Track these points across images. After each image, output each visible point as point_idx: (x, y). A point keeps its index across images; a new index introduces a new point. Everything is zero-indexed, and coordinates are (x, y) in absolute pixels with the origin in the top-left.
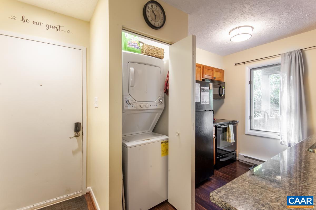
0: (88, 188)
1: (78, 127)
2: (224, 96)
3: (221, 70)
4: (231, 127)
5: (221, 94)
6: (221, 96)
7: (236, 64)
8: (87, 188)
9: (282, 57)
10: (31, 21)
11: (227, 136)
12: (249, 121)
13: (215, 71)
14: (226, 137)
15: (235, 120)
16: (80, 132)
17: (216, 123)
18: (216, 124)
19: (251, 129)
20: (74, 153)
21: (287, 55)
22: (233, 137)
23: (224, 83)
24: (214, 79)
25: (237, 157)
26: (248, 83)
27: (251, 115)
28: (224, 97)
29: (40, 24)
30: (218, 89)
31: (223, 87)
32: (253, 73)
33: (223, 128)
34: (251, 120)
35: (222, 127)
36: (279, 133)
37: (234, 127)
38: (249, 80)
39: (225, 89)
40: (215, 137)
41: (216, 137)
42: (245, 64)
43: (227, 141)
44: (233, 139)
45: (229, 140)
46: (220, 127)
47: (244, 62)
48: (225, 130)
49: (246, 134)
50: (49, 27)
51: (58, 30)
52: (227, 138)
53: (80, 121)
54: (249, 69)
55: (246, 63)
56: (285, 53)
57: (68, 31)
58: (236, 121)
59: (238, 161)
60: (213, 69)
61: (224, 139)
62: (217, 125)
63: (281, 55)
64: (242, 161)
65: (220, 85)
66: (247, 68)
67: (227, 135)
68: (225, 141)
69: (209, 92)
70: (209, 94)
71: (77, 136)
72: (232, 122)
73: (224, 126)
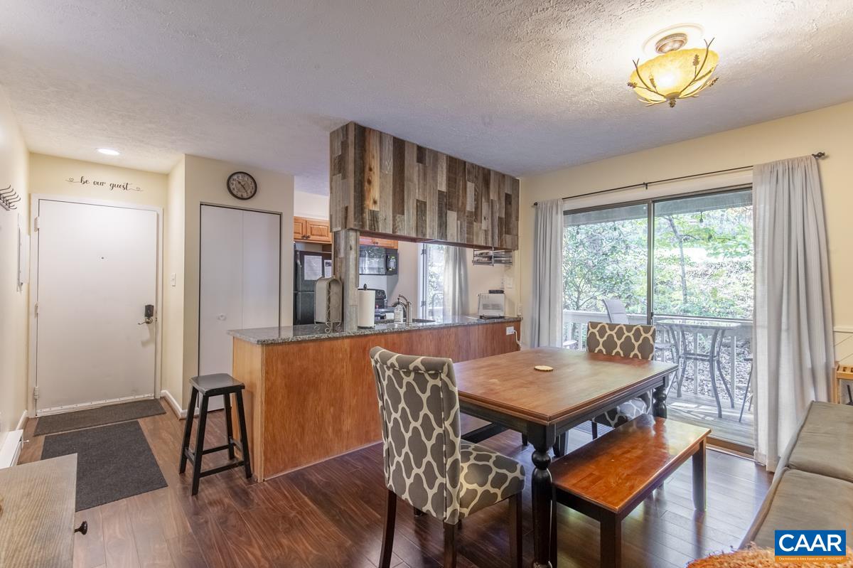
0: (163, 391)
1: (149, 311)
2: (396, 270)
6: (388, 270)
8: (161, 390)
10: (91, 182)
16: (153, 318)
20: (144, 344)
28: (395, 272)
29: (102, 184)
31: (393, 257)
50: (113, 186)
51: (125, 188)
53: (154, 304)
57: (138, 189)
71: (148, 323)
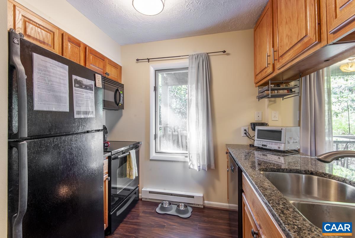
2: (123, 105)
3: (117, 64)
4: (133, 153)
5: (118, 102)
6: (118, 105)
7: (138, 60)
9: (189, 60)
11: (128, 169)
12: (154, 141)
13: (108, 64)
14: (126, 171)
15: (138, 141)
17: (110, 152)
18: (109, 154)
19: (157, 152)
21: (194, 57)
22: (135, 169)
23: (122, 86)
24: (107, 76)
25: (140, 194)
26: (153, 89)
27: (157, 133)
28: (122, 107)
30: (113, 93)
31: (121, 92)
32: (158, 76)
33: (122, 158)
34: (157, 139)
35: (119, 157)
36: (187, 154)
37: (136, 152)
38: (154, 86)
39: (123, 95)
40: (107, 177)
41: (109, 178)
42: (149, 62)
43: (128, 177)
44: (135, 173)
45: (130, 175)
46: (116, 158)
47: (148, 59)
48: (124, 160)
49: (151, 160)
52: (128, 172)
54: (154, 71)
55: (151, 61)
56: (192, 55)
58: (139, 143)
59: (141, 199)
60: (104, 58)
61: (123, 174)
62: (112, 155)
63: (188, 57)
64: (146, 199)
65: (116, 88)
66: (152, 68)
67: (128, 167)
68: (123, 178)
69: (93, 92)
70: (93, 94)
72: (134, 144)
73: (123, 153)
